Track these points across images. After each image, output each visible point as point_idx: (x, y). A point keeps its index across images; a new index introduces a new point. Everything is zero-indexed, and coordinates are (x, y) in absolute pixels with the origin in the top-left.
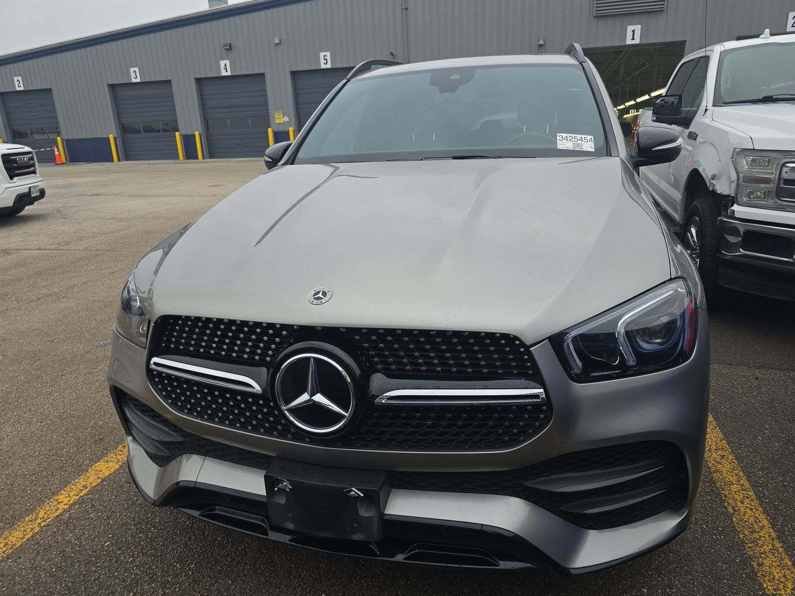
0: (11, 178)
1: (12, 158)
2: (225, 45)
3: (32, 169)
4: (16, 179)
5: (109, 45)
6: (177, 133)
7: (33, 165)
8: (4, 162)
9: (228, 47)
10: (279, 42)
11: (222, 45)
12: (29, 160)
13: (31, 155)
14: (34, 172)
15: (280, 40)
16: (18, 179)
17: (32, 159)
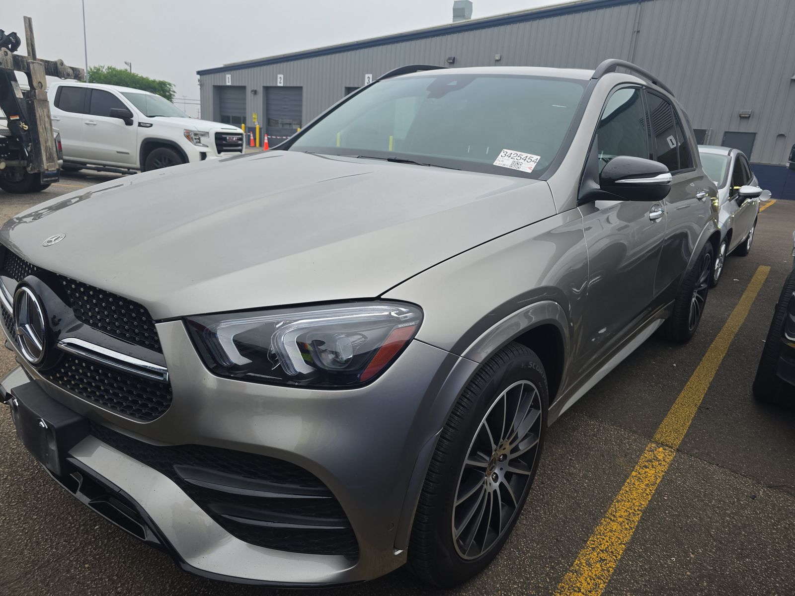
0: (219, 152)
1: (223, 136)
2: (449, 59)
3: (240, 148)
4: (222, 153)
5: (353, 52)
6: (391, 137)
7: (241, 145)
8: (216, 139)
9: (451, 61)
10: (499, 58)
11: (447, 58)
12: (238, 139)
13: (240, 136)
14: (241, 151)
15: (501, 57)
16: (225, 154)
17: (241, 139)
